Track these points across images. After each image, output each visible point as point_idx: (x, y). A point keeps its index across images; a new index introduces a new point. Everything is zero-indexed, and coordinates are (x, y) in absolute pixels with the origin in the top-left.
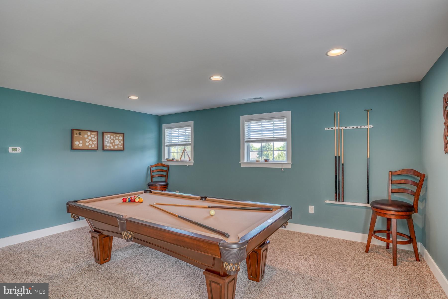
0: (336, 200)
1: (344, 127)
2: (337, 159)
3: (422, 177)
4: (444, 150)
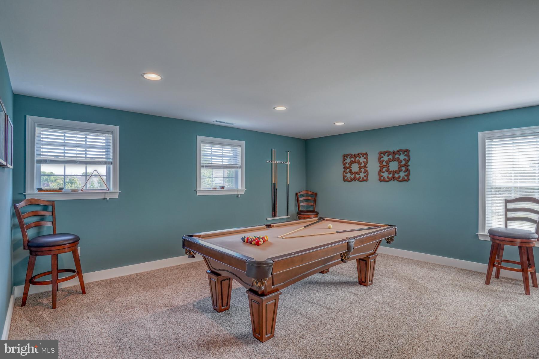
0: (272, 217)
1: (277, 162)
2: (274, 186)
3: (315, 195)
4: (343, 180)
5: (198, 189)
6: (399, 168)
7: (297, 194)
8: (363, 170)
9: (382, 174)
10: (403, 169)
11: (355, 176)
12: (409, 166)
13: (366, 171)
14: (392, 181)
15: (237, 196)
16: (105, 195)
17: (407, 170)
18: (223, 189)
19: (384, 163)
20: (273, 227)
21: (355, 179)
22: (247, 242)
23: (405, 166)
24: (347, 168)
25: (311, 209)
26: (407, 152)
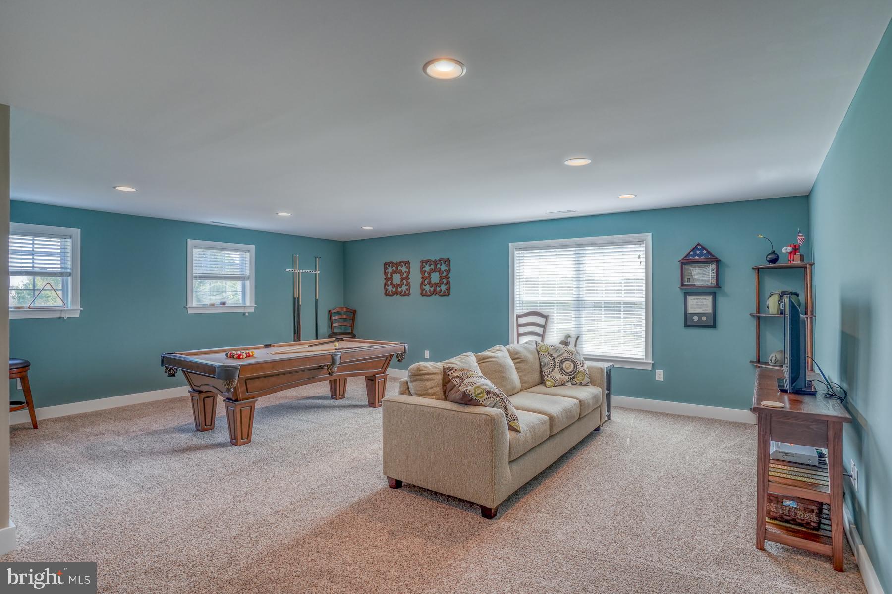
1: (301, 271)
2: (296, 301)
3: (354, 312)
4: (385, 294)
5: (189, 306)
6: (440, 280)
7: (330, 312)
8: (405, 282)
9: (424, 287)
10: (444, 281)
11: (397, 289)
12: (449, 277)
13: (408, 284)
14: (434, 295)
15: (244, 314)
16: (61, 313)
17: (448, 283)
18: (224, 306)
19: (426, 275)
20: (273, 346)
21: (396, 293)
22: (230, 357)
23: (446, 278)
24: (388, 279)
25: (349, 331)
26: (447, 261)
